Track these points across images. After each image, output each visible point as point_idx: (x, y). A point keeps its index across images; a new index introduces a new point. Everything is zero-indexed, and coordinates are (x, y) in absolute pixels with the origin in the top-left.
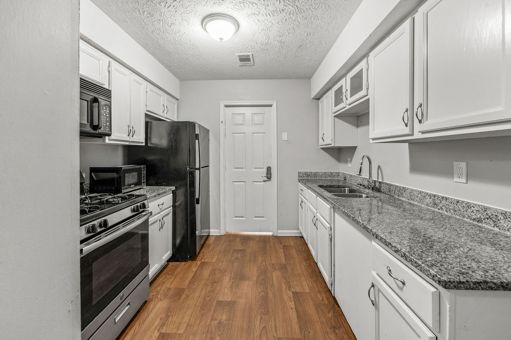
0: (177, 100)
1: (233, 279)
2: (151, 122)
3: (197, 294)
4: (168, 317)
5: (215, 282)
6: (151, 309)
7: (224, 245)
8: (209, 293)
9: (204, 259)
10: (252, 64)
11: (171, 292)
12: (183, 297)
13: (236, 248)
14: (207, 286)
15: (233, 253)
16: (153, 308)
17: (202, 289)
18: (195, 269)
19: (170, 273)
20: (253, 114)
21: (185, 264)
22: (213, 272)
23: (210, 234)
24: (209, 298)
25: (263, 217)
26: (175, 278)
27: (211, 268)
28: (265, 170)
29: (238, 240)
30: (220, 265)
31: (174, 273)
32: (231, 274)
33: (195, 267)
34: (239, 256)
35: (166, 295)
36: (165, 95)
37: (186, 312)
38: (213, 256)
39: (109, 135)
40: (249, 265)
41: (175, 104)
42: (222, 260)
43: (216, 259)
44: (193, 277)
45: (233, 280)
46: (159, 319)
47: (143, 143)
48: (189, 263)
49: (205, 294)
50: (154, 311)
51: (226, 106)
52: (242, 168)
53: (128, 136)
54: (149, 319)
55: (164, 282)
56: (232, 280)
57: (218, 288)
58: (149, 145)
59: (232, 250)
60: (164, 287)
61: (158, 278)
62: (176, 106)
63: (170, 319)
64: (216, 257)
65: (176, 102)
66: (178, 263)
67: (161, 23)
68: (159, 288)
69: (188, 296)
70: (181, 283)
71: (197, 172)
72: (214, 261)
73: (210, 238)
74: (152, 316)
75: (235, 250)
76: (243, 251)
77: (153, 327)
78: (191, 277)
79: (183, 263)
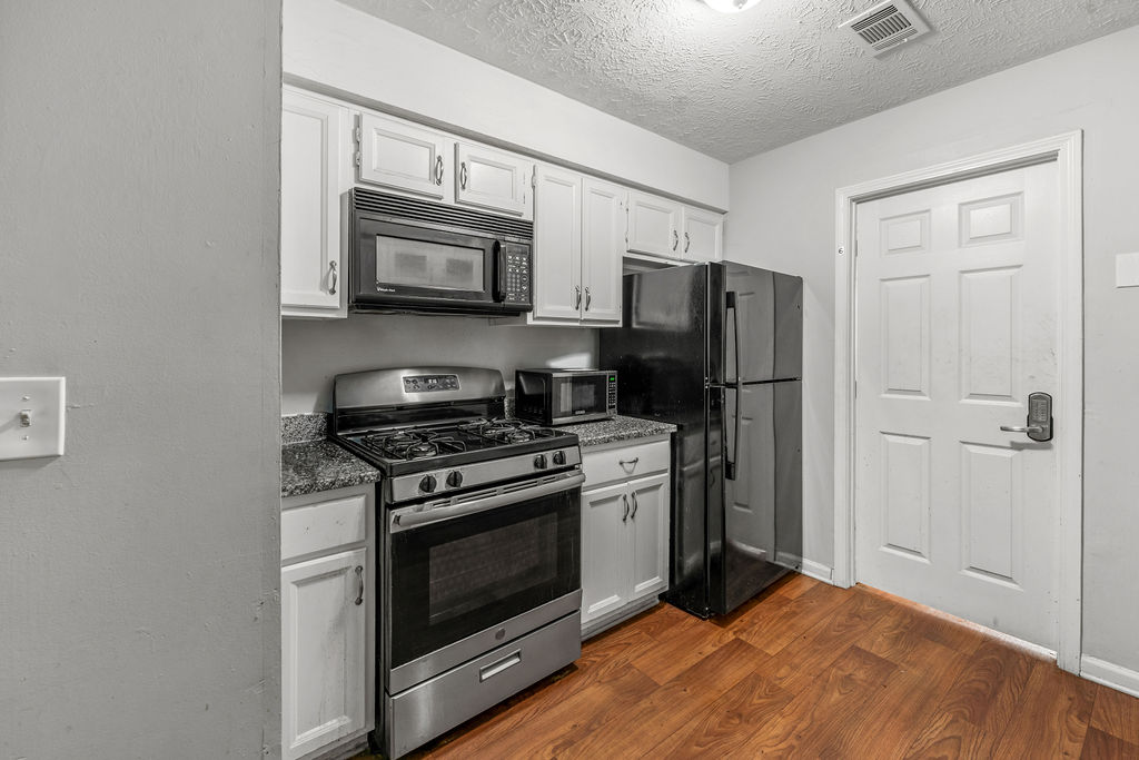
0: (724, 213)
1: (799, 737)
2: (640, 275)
3: (676, 718)
4: (588, 730)
5: (740, 716)
6: (572, 690)
7: (827, 620)
8: (706, 735)
9: (749, 634)
10: (922, 29)
11: (627, 678)
12: (644, 704)
13: (863, 645)
14: (713, 711)
15: (844, 656)
16: (578, 691)
17: (695, 714)
18: (709, 649)
19: (652, 629)
20: (961, 205)
21: (695, 625)
22: (751, 683)
23: (804, 572)
24: (700, 749)
25: (1009, 579)
26: (656, 646)
27: (750, 667)
28: (1021, 406)
29: (888, 622)
30: (783, 672)
31: (659, 634)
32: (801, 719)
33: (714, 645)
34: (861, 675)
35: (614, 677)
36: (683, 208)
37: (625, 748)
38: (778, 637)
39: (530, 309)
40: (877, 726)
41: (715, 225)
42: (797, 661)
43: (780, 649)
44: (696, 667)
45: (795, 743)
46: (571, 724)
47: (617, 322)
48: (705, 625)
49: (696, 730)
50: (577, 699)
51: (859, 200)
52: (919, 392)
53: (577, 308)
54: (556, 712)
55: (630, 644)
56: (792, 741)
57: (739, 737)
58: (634, 326)
59: (846, 646)
60: (623, 656)
61: (624, 629)
62: (718, 229)
63: (589, 739)
64: (783, 643)
65: (719, 218)
66: (682, 614)
67: (604, 42)
68: (611, 653)
69: (653, 710)
70: (660, 667)
71: (730, 393)
72: (771, 651)
73: (795, 582)
74: (564, 707)
75: (856, 650)
76: (886, 667)
77: (552, 735)
78: (689, 665)
79: (692, 620)
